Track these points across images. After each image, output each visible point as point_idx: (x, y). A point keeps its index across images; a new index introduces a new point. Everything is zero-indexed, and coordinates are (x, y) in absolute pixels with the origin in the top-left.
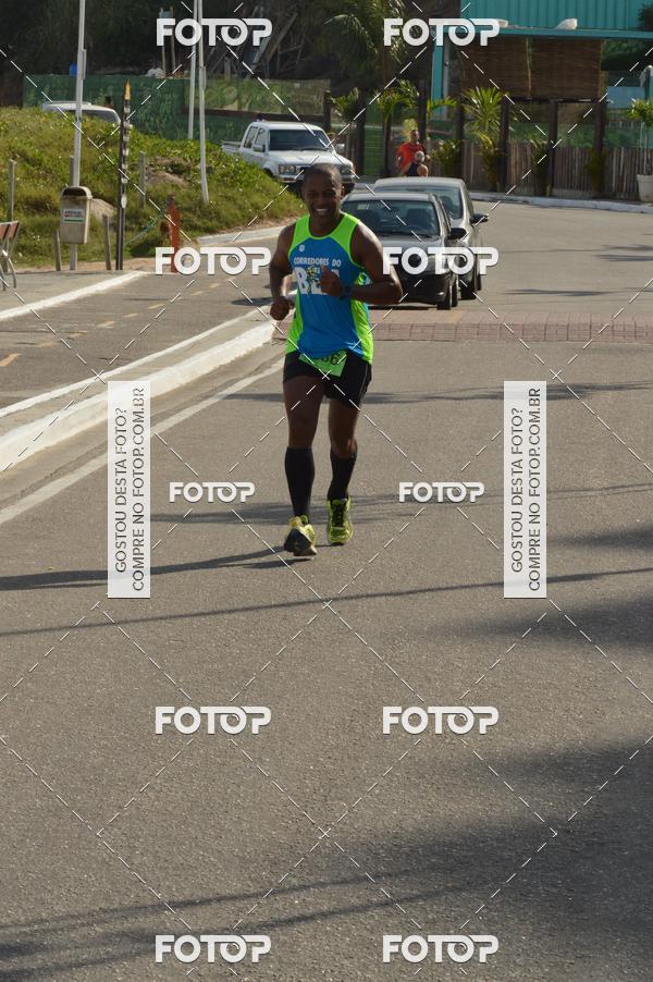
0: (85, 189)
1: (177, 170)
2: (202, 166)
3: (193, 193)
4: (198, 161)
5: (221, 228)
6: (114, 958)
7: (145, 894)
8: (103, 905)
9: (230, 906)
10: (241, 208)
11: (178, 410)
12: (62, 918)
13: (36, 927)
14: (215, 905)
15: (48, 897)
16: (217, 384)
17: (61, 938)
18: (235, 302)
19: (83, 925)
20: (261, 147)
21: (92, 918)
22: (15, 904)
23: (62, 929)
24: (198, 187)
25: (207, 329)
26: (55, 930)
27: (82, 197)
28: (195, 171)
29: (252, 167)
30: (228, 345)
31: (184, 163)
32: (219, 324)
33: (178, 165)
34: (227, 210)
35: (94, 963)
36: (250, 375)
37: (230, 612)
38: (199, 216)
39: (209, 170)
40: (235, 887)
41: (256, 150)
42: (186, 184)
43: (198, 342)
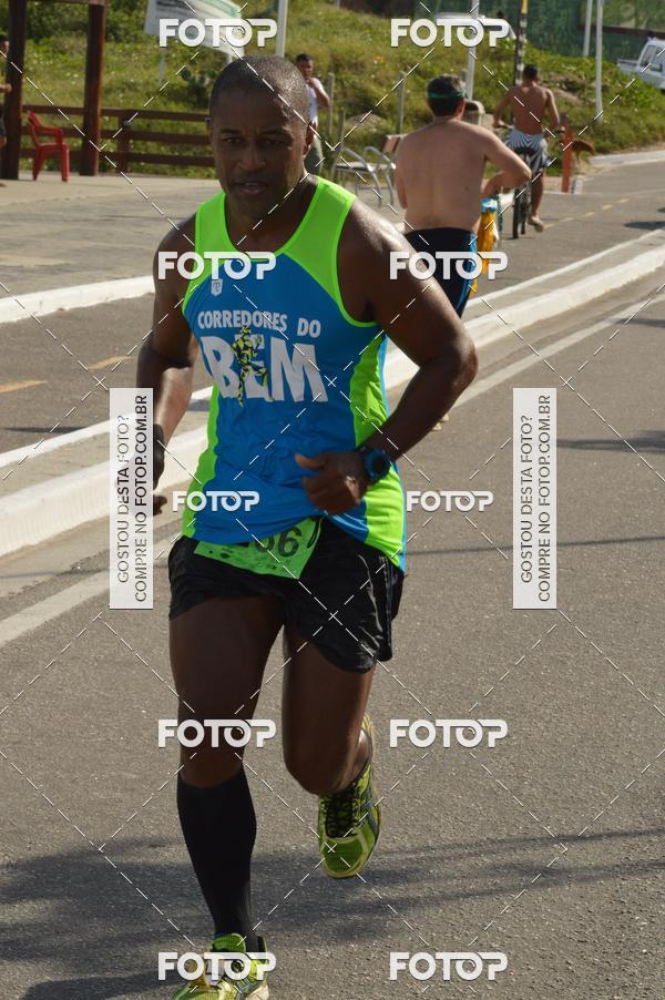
0: (478, 104)
1: (571, 87)
2: (598, 84)
3: (587, 111)
4: (593, 79)
5: (615, 149)
6: (502, 890)
7: (534, 826)
8: (491, 835)
9: (620, 842)
10: (635, 129)
11: (567, 333)
12: (449, 847)
13: (422, 855)
14: (605, 841)
15: (434, 825)
16: (609, 307)
17: (448, 868)
18: (628, 225)
19: (470, 854)
20: (658, 67)
21: (479, 848)
22: (401, 830)
23: (448, 858)
24: (593, 106)
25: (599, 251)
26: (442, 859)
27: (473, 112)
28: (590, 88)
29: (649, 87)
30: (620, 269)
31: (578, 80)
32: (611, 246)
33: (572, 83)
34: (622, 130)
35: (482, 894)
36: (643, 299)
37: (621, 541)
38: (592, 136)
39: (605, 89)
40: (626, 823)
41: (653, 69)
42: (580, 102)
43: (590, 265)
